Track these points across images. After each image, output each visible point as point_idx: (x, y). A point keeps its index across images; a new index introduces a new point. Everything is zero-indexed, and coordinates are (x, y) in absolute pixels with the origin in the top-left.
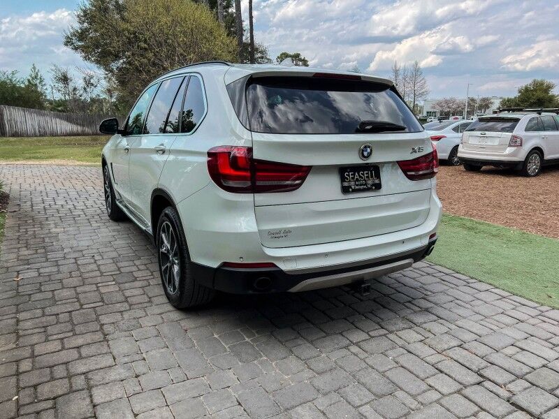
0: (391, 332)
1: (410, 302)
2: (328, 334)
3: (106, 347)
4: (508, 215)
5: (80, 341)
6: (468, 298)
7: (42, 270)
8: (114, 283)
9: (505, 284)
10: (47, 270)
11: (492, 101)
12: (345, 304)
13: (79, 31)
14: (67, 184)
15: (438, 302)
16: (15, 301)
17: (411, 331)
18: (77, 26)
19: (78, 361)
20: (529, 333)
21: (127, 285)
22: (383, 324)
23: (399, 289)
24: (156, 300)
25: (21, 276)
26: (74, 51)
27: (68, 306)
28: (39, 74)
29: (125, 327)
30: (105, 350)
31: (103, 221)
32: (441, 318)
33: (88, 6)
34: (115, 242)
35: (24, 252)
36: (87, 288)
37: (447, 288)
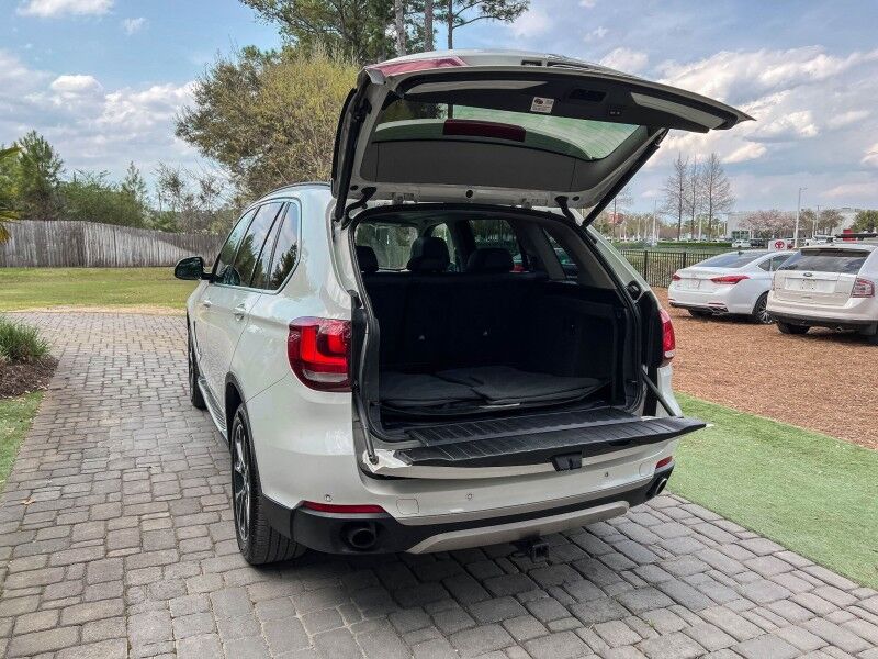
0: (586, 624)
1: (631, 570)
2: (478, 624)
3: (122, 626)
4: (839, 415)
5: (87, 613)
6: (734, 567)
7: (67, 489)
8: (167, 514)
9: (805, 544)
10: (74, 489)
11: (842, 215)
12: (521, 570)
13: (198, 114)
14: (147, 345)
15: (679, 573)
16: (13, 539)
17: (620, 624)
18: (195, 108)
19: (74, 649)
20: (828, 638)
21: (186, 518)
22: (575, 608)
23: (617, 546)
24: (222, 548)
25: (34, 498)
26: (188, 144)
27: (87, 551)
28: (139, 176)
29: (161, 594)
30: (120, 630)
31: (181, 409)
32: (678, 603)
33: (212, 79)
34: (191, 445)
35: (52, 457)
36: (123, 522)
37: (700, 546)
